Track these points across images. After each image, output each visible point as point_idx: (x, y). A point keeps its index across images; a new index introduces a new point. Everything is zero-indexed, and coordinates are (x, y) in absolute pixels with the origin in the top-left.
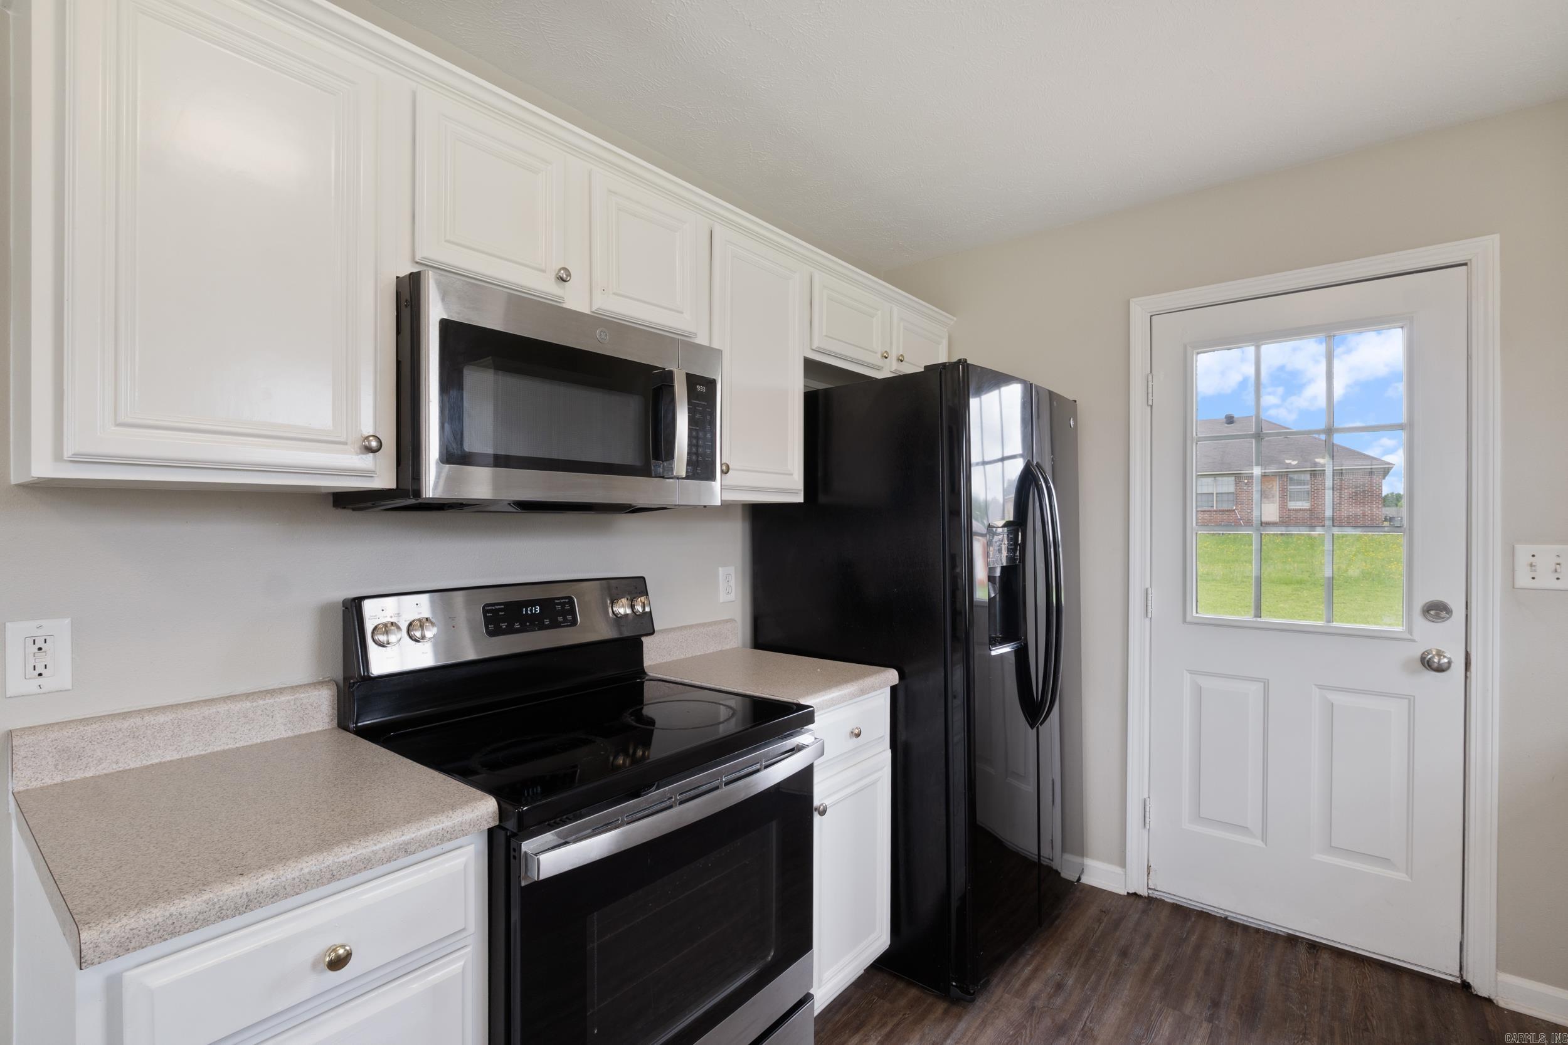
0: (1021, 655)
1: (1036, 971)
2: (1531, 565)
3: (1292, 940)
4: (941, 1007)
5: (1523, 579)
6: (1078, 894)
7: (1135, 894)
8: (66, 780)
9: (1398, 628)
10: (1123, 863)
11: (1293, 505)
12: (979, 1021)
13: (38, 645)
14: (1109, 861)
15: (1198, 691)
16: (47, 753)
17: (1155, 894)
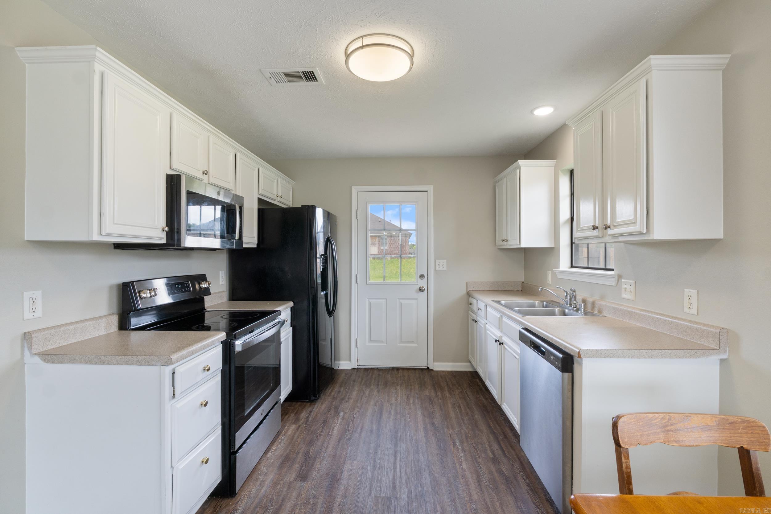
0: (326, 295)
1: (332, 390)
2: (439, 265)
3: (393, 369)
4: (309, 404)
5: (437, 269)
6: (338, 372)
7: (354, 368)
8: (46, 350)
9: (415, 282)
10: (350, 360)
11: (382, 248)
12: (321, 404)
13: (33, 301)
14: (346, 360)
15: (370, 304)
16: (41, 340)
17: (359, 367)
